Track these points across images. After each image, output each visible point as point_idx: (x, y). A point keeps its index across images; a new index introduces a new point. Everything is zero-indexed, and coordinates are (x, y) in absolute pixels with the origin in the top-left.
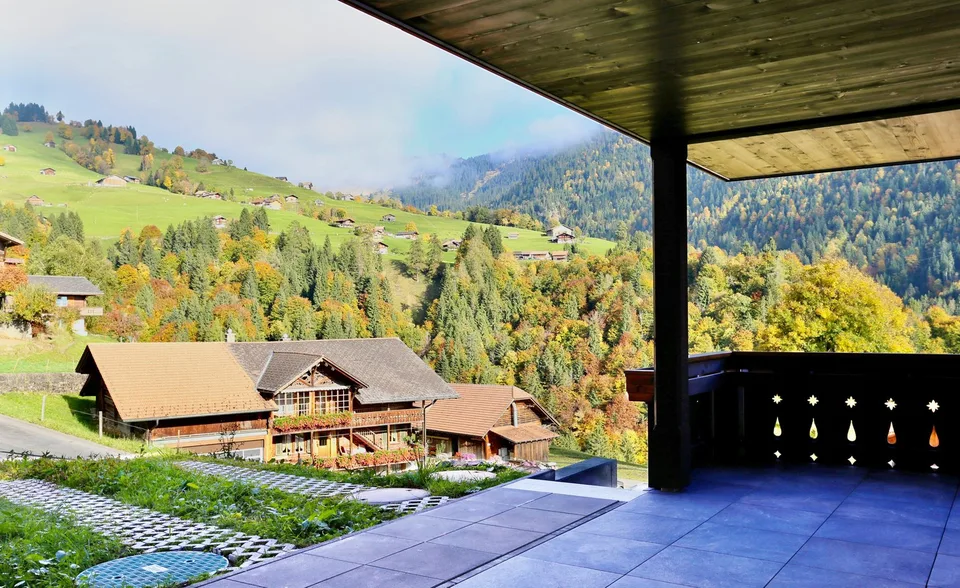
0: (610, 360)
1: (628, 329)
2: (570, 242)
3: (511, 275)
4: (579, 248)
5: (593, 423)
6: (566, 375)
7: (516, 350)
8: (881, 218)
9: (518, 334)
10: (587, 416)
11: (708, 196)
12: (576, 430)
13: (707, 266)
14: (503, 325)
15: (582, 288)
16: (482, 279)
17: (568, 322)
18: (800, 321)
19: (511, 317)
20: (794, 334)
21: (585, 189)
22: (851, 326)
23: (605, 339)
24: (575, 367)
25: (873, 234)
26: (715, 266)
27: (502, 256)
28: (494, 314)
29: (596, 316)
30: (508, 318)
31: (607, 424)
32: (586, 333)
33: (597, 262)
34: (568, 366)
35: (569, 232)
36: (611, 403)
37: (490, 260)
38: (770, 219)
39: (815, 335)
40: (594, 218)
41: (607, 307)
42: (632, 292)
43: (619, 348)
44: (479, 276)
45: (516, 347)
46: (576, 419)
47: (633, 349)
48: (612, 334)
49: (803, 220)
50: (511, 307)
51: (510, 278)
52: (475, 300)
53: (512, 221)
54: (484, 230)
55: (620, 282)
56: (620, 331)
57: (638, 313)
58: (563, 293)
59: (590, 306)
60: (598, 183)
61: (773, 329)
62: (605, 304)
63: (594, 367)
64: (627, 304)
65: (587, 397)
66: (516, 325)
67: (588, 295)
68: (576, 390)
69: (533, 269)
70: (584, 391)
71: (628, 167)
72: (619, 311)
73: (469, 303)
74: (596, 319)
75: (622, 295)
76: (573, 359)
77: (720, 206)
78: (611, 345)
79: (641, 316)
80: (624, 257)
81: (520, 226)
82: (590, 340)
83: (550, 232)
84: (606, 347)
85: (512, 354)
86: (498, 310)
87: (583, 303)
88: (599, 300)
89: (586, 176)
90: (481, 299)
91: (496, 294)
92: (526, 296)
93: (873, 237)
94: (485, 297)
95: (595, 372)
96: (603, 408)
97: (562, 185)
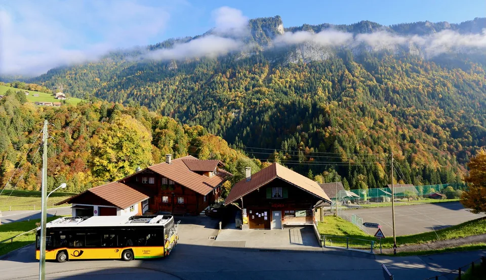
0: (73, 145)
1: (82, 133)
2: (63, 99)
3: (30, 111)
4: (67, 101)
5: (65, 171)
6: (53, 153)
7: (28, 143)
8: (177, 96)
9: (31, 136)
10: (62, 168)
11: (123, 85)
12: (57, 174)
13: (116, 110)
14: (23, 133)
15: (64, 118)
16: (13, 113)
17: (56, 131)
18: (110, 138)
19: (28, 129)
20: (108, 143)
21: (75, 79)
22: (128, 139)
23: (72, 138)
24: (57, 148)
25: (175, 101)
26: (118, 111)
27: (25, 104)
28: (19, 128)
29: (68, 129)
30: (26, 129)
31: (71, 171)
32: (63, 135)
33: (72, 108)
34: (54, 149)
35: (64, 95)
36: (73, 162)
37: (18, 105)
38: (144, 95)
39: (115, 142)
40: (79, 90)
41: (74, 125)
42: (85, 120)
43: (78, 141)
44: (11, 112)
45: (29, 142)
46: (57, 170)
47: (84, 141)
48: (76, 135)
49: (154, 96)
50: (28, 125)
51: (30, 113)
52: (8, 122)
53: (37, 89)
54: (17, 92)
55: (80, 116)
56: (79, 134)
57: (87, 127)
58: (55, 120)
59: (67, 124)
60: (81, 77)
61: (101, 141)
62: (73, 124)
63: (67, 149)
64: (83, 124)
65: (63, 161)
66: (30, 132)
67: (66, 120)
68: (58, 158)
69: (42, 110)
70: (61, 158)
71: (94, 73)
72: (79, 127)
73: (5, 124)
74: (69, 130)
75: (81, 121)
76: (57, 146)
77: (127, 89)
78: (75, 139)
79: (88, 128)
80: (83, 106)
81: (41, 91)
82: (65, 138)
83: (55, 95)
84: (73, 140)
85: (26, 145)
86: (20, 126)
87: (64, 123)
88: (71, 122)
89: (76, 74)
90: (12, 122)
91: (20, 120)
92: (37, 120)
93: (175, 102)
94: (14, 121)
95: (67, 150)
96: (69, 164)
97: (65, 76)
